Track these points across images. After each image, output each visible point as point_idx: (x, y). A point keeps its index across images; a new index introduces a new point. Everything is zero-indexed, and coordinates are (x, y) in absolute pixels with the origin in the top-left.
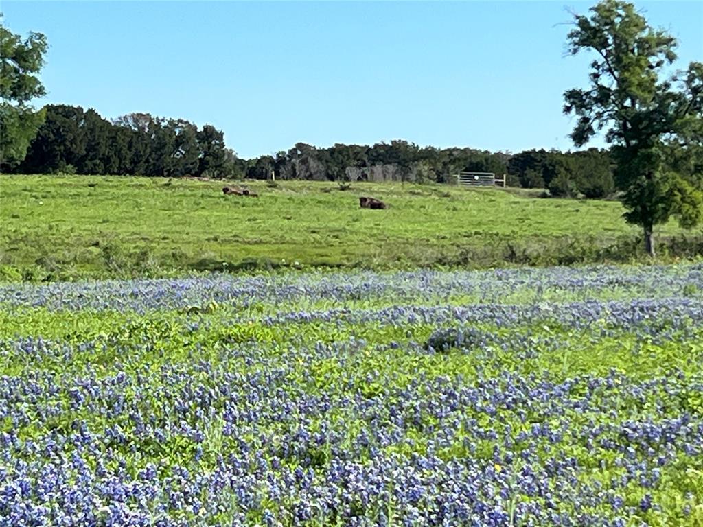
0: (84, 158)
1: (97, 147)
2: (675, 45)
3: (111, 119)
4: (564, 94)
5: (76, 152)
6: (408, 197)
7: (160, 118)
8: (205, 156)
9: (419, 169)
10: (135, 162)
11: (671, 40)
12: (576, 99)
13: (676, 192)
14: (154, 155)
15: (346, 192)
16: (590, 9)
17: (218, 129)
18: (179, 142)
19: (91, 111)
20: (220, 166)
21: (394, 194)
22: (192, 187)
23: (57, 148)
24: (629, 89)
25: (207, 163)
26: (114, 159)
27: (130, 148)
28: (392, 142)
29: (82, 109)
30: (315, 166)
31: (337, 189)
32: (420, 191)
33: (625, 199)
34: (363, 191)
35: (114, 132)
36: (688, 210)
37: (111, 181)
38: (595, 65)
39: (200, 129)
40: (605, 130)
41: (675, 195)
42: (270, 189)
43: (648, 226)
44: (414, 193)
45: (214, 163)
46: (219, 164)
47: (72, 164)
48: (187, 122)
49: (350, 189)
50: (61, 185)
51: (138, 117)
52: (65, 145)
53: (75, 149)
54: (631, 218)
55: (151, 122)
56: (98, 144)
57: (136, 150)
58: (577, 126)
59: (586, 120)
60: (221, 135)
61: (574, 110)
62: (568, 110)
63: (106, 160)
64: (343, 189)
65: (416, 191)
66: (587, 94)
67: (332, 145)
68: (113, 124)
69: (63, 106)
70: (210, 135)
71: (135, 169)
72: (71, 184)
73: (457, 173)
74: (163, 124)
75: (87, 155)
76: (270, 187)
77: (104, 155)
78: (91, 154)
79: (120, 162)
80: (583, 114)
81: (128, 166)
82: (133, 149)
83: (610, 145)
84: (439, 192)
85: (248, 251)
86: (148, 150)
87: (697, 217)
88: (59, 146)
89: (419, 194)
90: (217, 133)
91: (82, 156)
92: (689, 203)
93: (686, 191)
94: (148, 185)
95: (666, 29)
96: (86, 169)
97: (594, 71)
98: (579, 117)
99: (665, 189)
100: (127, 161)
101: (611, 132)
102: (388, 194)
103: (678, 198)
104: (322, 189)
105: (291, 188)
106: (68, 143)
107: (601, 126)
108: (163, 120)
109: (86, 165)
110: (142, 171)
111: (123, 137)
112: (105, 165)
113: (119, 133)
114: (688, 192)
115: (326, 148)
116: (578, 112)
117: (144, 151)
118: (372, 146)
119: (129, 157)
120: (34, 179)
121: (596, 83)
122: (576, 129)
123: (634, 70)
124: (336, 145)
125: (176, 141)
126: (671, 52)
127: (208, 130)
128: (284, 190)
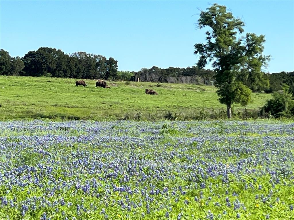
0: (55, 70)
1: (61, 66)
2: (244, 25)
3: (69, 54)
4: (195, 46)
5: (52, 67)
6: (186, 90)
7: (91, 54)
8: (109, 71)
9: (197, 78)
10: (78, 72)
11: (242, 23)
12: (199, 48)
13: (238, 90)
14: (86, 70)
15: (159, 87)
16: (207, 9)
17: (115, 59)
18: (98, 65)
19: (59, 51)
20: (115, 75)
21: (181, 88)
22: (92, 83)
23: (43, 66)
24: (219, 44)
25: (109, 73)
26: (69, 71)
27: (75, 67)
28: (193, 67)
29: (56, 50)
30: (155, 76)
31: (156, 86)
32: (192, 88)
33: (219, 92)
34: (167, 87)
35: (69, 60)
36: (243, 98)
37: (58, 80)
38: (208, 33)
39: (108, 59)
40: (212, 62)
41: (238, 91)
42: (126, 85)
43: (229, 105)
44: (189, 89)
45: (112, 74)
46: (114, 74)
47: (50, 72)
48: (102, 56)
49: (161, 86)
50: (36, 81)
51: (80, 54)
52: (47, 65)
53: (51, 66)
54: (222, 101)
55: (86, 56)
56: (62, 64)
57: (79, 67)
58: (199, 60)
59: (203, 57)
60: (117, 62)
61: (198, 52)
62: (196, 52)
63: (65, 71)
64: (158, 86)
65: (190, 88)
66: (205, 46)
67: (168, 68)
68: (70, 56)
69: (47, 48)
70: (112, 62)
71: (78, 75)
72: (40, 81)
73: (212, 81)
74: (92, 57)
75: (56, 69)
76: (126, 84)
77: (64, 69)
78: (58, 68)
79: (71, 72)
80: (202, 54)
81: (74, 74)
82: (77, 67)
83: (214, 68)
84: (201, 88)
85: (64, 111)
86: (84, 68)
87: (247, 101)
88: (44, 65)
89: (191, 89)
90: (114, 61)
91: (54, 69)
92: (244, 95)
93: (243, 89)
94: (73, 82)
95: (240, 18)
96: (56, 75)
97: (207, 36)
98: (201, 56)
99: (234, 88)
100: (74, 72)
101: (215, 63)
102: (178, 89)
103: (239, 93)
104: (149, 86)
105: (136, 85)
106: (48, 63)
107: (210, 60)
108: (92, 55)
109: (56, 73)
110: (81, 76)
111: (73, 62)
112: (64, 73)
113: (71, 60)
114: (244, 90)
115: (165, 69)
116: (200, 53)
117: (82, 68)
118: (186, 68)
119: (75, 70)
120: (25, 79)
121: (209, 41)
122: (199, 61)
123: (222, 35)
124: (170, 67)
125: (97, 64)
126: (241, 28)
127: (111, 60)
128: (132, 85)
